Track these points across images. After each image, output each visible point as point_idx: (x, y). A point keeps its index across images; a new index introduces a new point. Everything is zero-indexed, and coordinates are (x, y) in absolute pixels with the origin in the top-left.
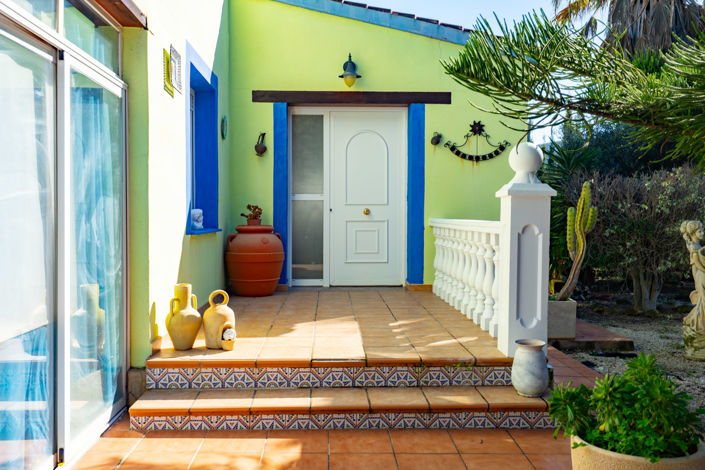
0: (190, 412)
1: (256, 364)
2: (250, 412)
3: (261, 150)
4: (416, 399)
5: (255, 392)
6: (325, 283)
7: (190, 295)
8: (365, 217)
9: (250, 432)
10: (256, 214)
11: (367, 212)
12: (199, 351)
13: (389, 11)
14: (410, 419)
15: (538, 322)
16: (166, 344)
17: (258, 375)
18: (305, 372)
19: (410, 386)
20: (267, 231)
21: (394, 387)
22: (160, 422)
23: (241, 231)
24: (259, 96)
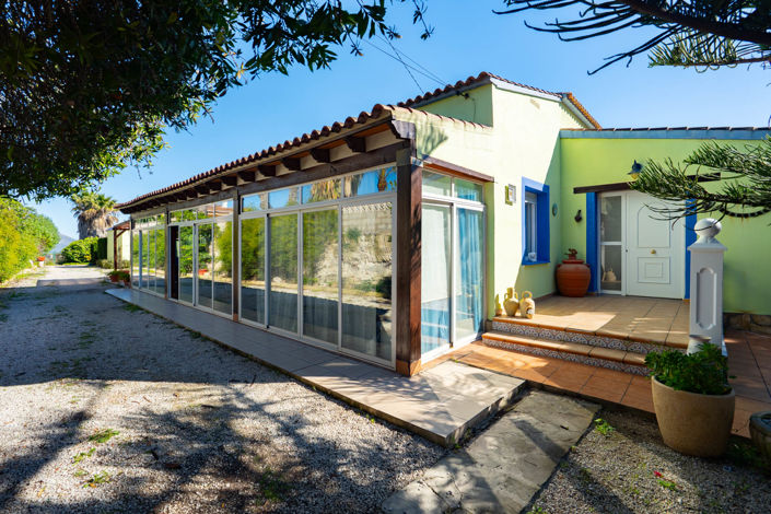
0: (505, 341)
1: (539, 326)
2: (530, 345)
3: (578, 219)
4: (620, 356)
5: (536, 339)
6: (623, 293)
7: (514, 293)
8: (653, 255)
9: (530, 354)
10: (573, 253)
11: (654, 252)
12: (517, 317)
13: (665, 129)
14: (612, 364)
15: (714, 327)
16: (504, 313)
17: (539, 331)
18: (562, 333)
19: (622, 350)
20: (581, 263)
21: (611, 348)
22: (494, 342)
23: (565, 263)
24: (577, 191)
